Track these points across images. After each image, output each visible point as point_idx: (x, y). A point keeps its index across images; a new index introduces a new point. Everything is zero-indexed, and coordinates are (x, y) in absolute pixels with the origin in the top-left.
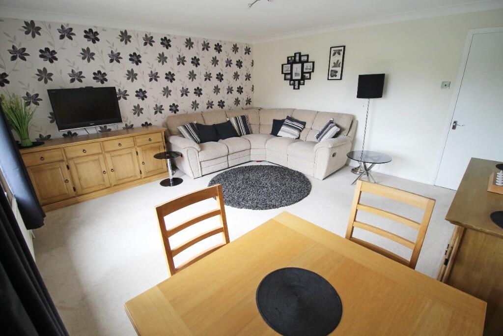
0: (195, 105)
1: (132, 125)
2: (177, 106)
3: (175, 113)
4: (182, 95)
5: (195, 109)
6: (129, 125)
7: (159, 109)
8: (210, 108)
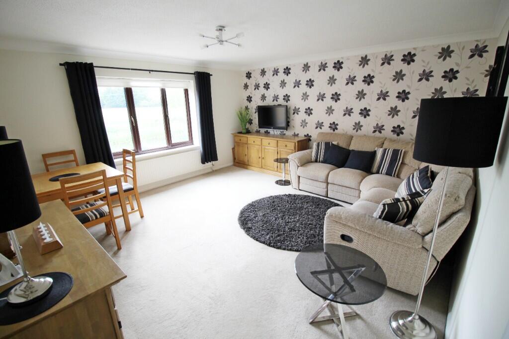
0: (358, 126)
1: (298, 134)
2: (337, 124)
3: (334, 130)
4: (345, 115)
5: (357, 131)
6: (296, 133)
7: (320, 125)
8: (377, 132)
